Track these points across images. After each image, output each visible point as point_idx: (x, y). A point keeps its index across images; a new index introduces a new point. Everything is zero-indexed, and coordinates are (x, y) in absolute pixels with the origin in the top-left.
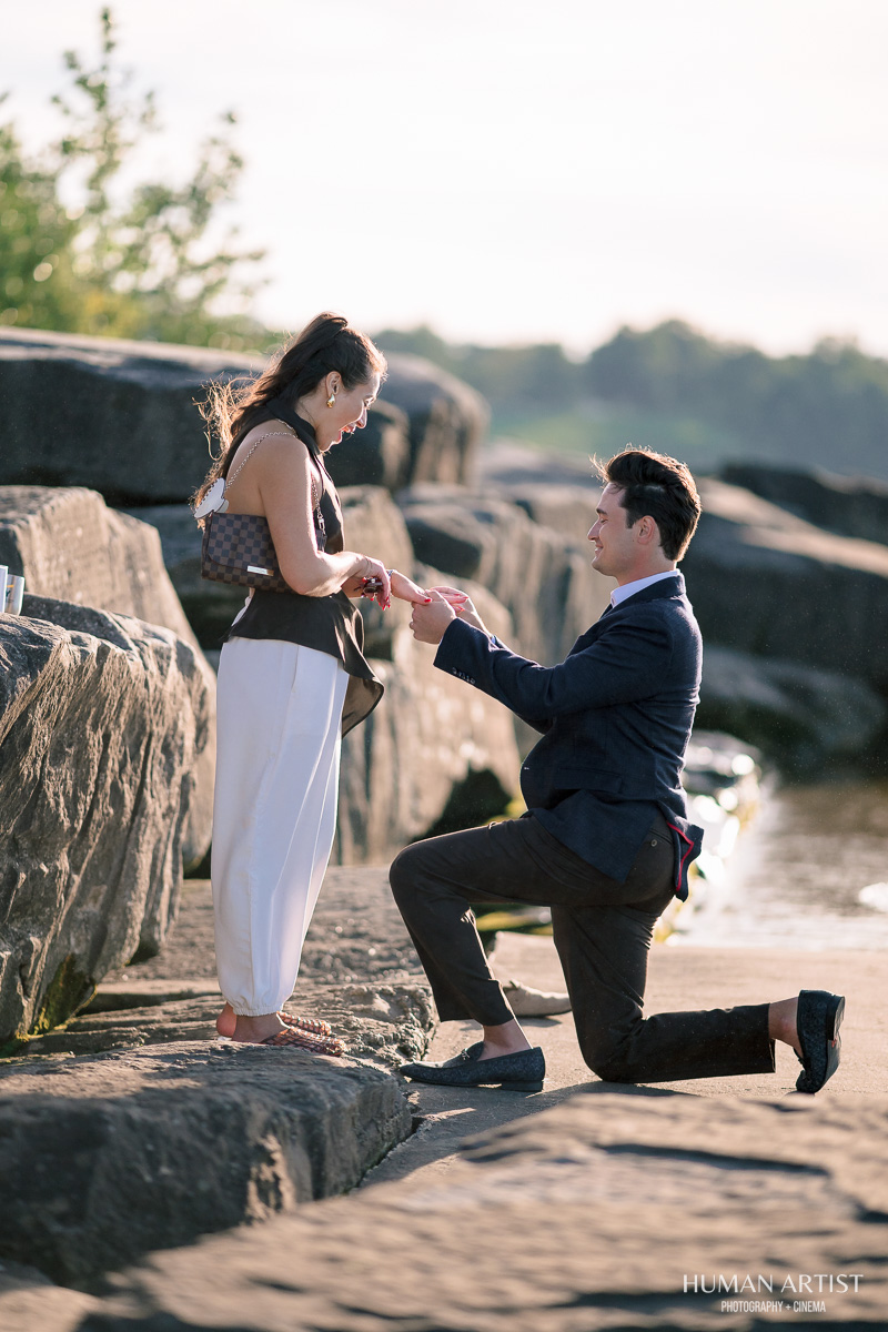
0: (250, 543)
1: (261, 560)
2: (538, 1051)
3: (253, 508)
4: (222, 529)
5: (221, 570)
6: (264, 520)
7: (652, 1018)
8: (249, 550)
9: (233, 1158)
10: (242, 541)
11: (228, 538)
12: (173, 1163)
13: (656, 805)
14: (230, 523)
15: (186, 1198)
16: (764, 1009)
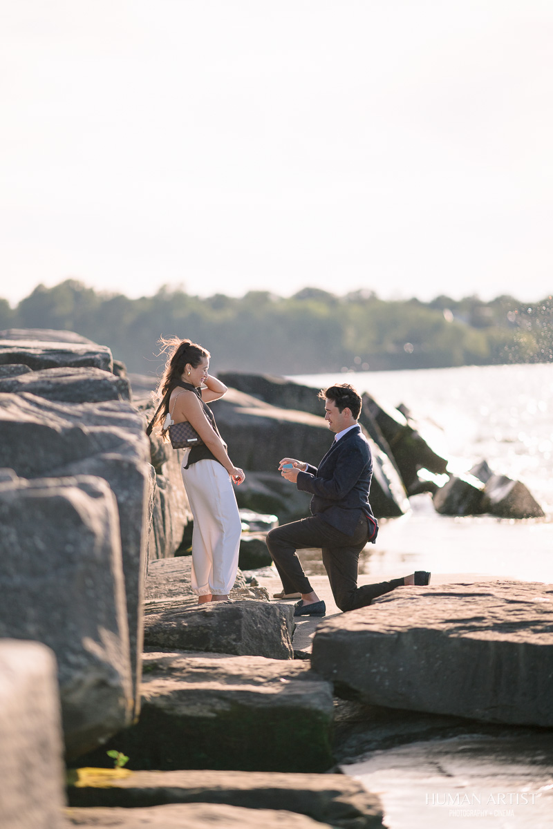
0: (185, 432)
1: (191, 436)
2: (323, 601)
3: (183, 420)
4: (174, 430)
5: (179, 444)
6: (188, 422)
7: (361, 588)
8: (186, 434)
9: (275, 623)
10: (183, 432)
11: (178, 433)
12: (260, 624)
13: (361, 509)
14: (177, 427)
15: (266, 634)
16: (403, 579)
